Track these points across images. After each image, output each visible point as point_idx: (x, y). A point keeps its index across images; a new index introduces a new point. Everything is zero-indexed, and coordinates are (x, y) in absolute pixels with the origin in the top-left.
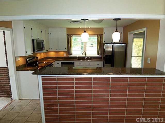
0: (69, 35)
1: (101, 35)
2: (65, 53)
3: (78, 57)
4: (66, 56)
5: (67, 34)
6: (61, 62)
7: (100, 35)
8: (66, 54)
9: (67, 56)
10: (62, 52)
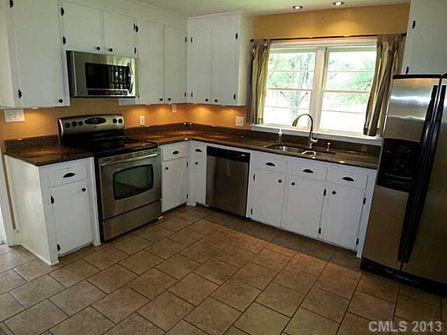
0: (258, 42)
1: (396, 39)
2: (241, 116)
3: (280, 133)
4: (242, 125)
5: (252, 41)
6: (208, 147)
7: (390, 38)
8: (242, 118)
9: (244, 128)
10: (231, 113)
